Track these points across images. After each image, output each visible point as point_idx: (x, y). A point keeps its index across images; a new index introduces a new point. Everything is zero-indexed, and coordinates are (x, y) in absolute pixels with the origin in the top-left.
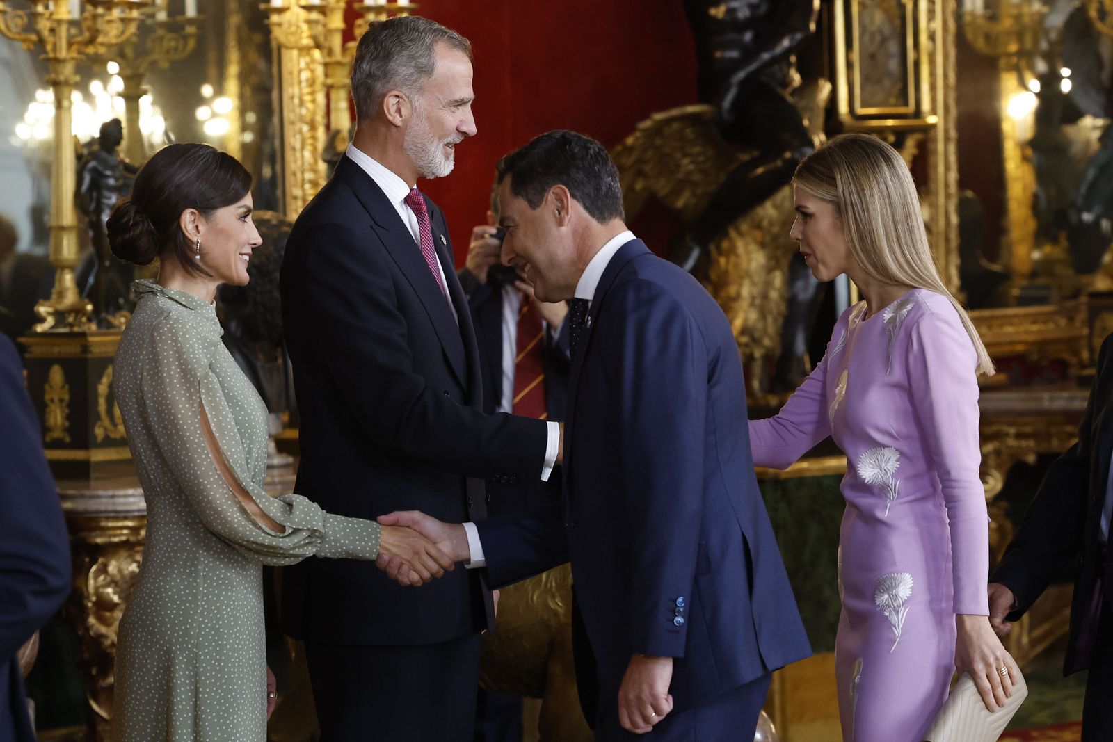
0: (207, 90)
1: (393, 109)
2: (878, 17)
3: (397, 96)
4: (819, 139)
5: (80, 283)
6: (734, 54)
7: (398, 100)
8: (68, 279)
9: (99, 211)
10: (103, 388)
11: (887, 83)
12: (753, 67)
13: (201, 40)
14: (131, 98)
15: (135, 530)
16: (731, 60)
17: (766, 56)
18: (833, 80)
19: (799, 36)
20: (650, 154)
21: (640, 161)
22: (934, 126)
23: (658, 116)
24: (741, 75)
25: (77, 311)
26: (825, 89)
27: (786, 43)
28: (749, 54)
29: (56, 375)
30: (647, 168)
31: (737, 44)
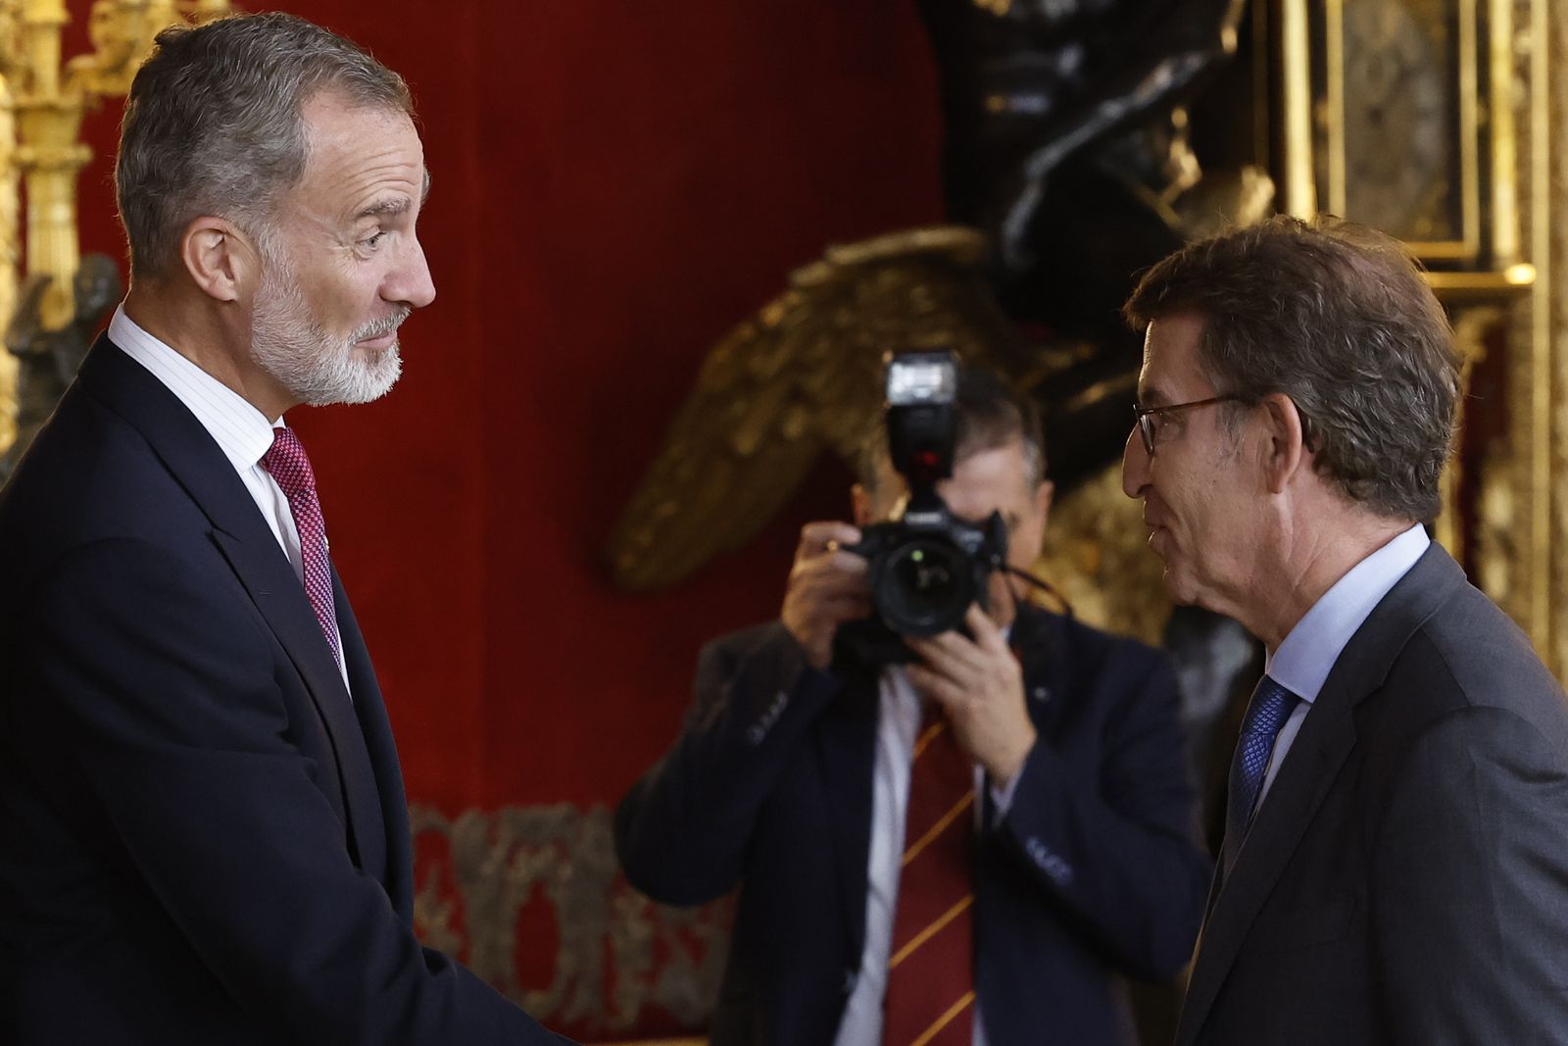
1: (208, 261)
2: (1392, 21)
3: (218, 232)
6: (1034, 103)
7: (220, 238)
11: (1410, 182)
12: (1081, 135)
16: (1026, 118)
17: (1113, 110)
18: (1278, 172)
19: (1194, 62)
20: (823, 347)
21: (798, 366)
22: (1524, 291)
23: (846, 255)
24: (1052, 155)
26: (1259, 192)
27: (1163, 78)
28: (1071, 103)
30: (816, 383)
31: (1042, 78)
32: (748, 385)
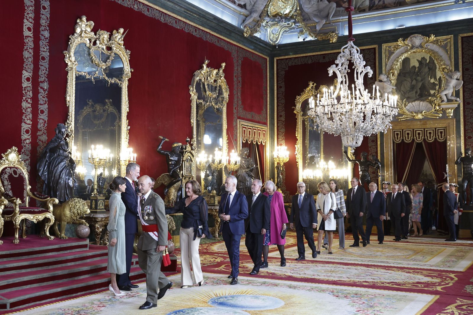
0: (113, 169)
1: (131, 173)
3: (132, 171)
4: (181, 177)
5: (97, 191)
8: (96, 190)
9: (99, 183)
10: (99, 203)
11: (189, 171)
13: (112, 164)
14: (104, 170)
15: (102, 219)
17: (175, 168)
18: (183, 171)
19: (179, 166)
23: (163, 174)
24: (173, 170)
25: (96, 194)
26: (182, 172)
28: (173, 168)
29: (94, 201)
31: (172, 167)
32: (159, 180)
